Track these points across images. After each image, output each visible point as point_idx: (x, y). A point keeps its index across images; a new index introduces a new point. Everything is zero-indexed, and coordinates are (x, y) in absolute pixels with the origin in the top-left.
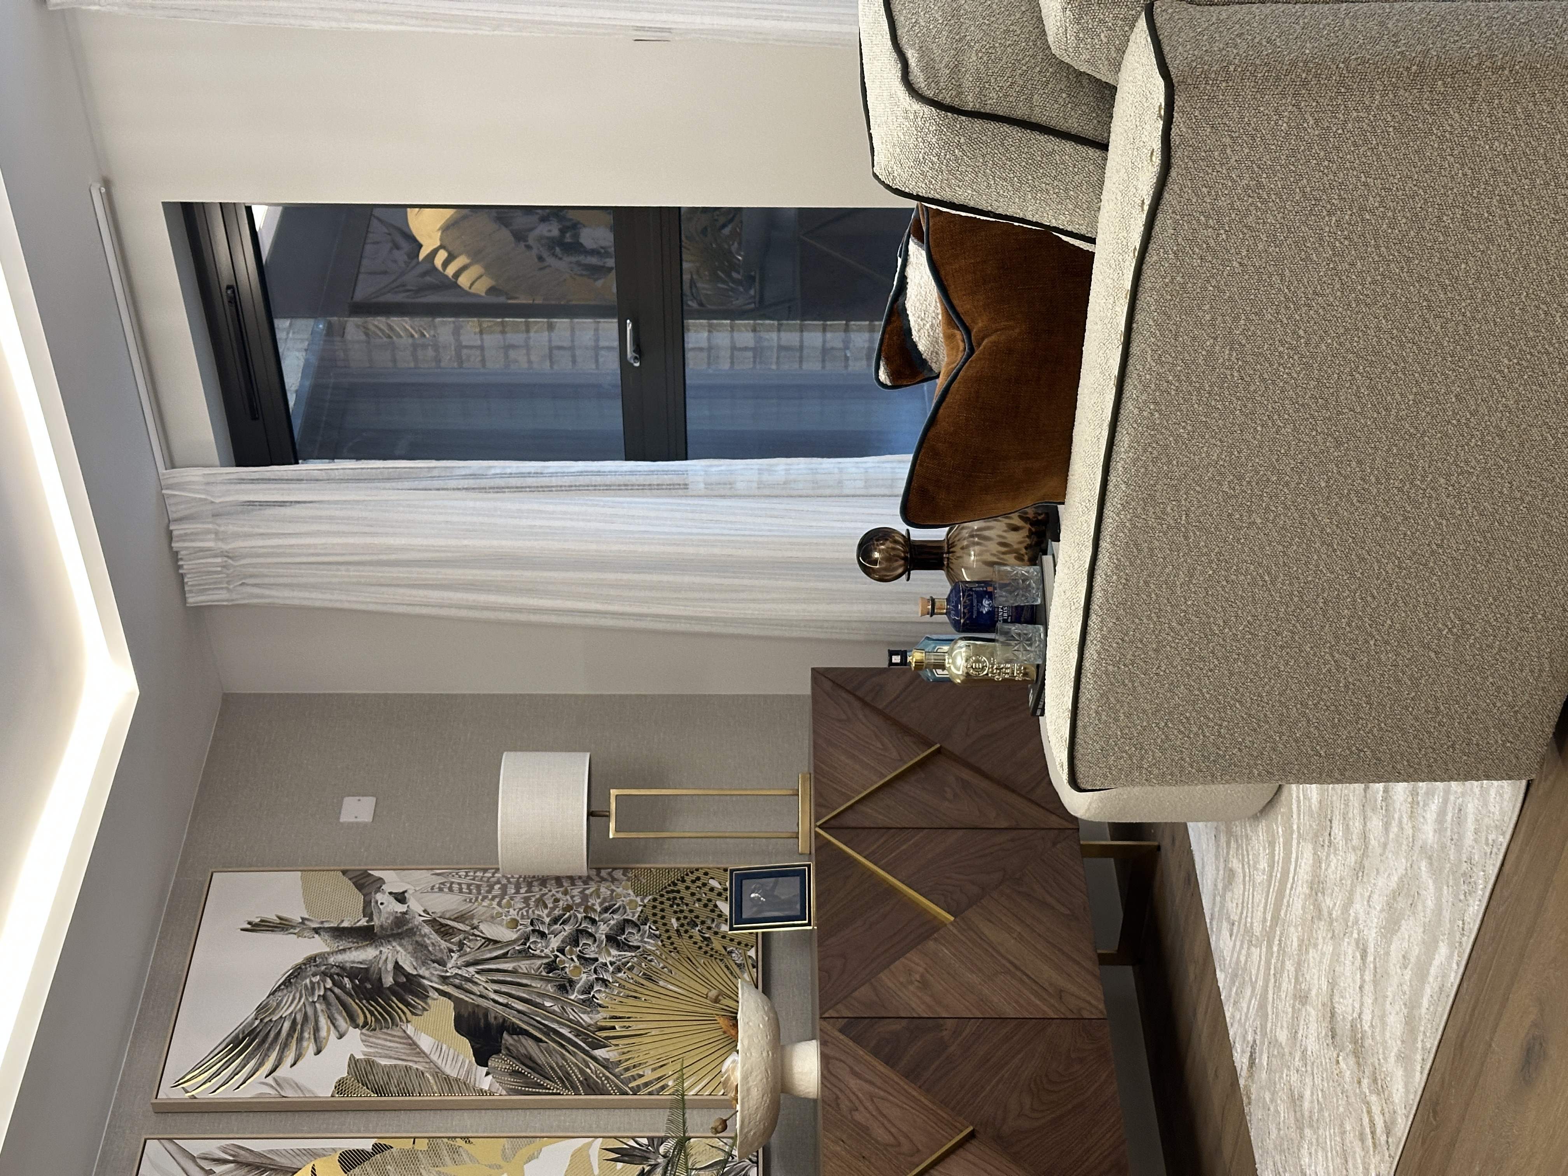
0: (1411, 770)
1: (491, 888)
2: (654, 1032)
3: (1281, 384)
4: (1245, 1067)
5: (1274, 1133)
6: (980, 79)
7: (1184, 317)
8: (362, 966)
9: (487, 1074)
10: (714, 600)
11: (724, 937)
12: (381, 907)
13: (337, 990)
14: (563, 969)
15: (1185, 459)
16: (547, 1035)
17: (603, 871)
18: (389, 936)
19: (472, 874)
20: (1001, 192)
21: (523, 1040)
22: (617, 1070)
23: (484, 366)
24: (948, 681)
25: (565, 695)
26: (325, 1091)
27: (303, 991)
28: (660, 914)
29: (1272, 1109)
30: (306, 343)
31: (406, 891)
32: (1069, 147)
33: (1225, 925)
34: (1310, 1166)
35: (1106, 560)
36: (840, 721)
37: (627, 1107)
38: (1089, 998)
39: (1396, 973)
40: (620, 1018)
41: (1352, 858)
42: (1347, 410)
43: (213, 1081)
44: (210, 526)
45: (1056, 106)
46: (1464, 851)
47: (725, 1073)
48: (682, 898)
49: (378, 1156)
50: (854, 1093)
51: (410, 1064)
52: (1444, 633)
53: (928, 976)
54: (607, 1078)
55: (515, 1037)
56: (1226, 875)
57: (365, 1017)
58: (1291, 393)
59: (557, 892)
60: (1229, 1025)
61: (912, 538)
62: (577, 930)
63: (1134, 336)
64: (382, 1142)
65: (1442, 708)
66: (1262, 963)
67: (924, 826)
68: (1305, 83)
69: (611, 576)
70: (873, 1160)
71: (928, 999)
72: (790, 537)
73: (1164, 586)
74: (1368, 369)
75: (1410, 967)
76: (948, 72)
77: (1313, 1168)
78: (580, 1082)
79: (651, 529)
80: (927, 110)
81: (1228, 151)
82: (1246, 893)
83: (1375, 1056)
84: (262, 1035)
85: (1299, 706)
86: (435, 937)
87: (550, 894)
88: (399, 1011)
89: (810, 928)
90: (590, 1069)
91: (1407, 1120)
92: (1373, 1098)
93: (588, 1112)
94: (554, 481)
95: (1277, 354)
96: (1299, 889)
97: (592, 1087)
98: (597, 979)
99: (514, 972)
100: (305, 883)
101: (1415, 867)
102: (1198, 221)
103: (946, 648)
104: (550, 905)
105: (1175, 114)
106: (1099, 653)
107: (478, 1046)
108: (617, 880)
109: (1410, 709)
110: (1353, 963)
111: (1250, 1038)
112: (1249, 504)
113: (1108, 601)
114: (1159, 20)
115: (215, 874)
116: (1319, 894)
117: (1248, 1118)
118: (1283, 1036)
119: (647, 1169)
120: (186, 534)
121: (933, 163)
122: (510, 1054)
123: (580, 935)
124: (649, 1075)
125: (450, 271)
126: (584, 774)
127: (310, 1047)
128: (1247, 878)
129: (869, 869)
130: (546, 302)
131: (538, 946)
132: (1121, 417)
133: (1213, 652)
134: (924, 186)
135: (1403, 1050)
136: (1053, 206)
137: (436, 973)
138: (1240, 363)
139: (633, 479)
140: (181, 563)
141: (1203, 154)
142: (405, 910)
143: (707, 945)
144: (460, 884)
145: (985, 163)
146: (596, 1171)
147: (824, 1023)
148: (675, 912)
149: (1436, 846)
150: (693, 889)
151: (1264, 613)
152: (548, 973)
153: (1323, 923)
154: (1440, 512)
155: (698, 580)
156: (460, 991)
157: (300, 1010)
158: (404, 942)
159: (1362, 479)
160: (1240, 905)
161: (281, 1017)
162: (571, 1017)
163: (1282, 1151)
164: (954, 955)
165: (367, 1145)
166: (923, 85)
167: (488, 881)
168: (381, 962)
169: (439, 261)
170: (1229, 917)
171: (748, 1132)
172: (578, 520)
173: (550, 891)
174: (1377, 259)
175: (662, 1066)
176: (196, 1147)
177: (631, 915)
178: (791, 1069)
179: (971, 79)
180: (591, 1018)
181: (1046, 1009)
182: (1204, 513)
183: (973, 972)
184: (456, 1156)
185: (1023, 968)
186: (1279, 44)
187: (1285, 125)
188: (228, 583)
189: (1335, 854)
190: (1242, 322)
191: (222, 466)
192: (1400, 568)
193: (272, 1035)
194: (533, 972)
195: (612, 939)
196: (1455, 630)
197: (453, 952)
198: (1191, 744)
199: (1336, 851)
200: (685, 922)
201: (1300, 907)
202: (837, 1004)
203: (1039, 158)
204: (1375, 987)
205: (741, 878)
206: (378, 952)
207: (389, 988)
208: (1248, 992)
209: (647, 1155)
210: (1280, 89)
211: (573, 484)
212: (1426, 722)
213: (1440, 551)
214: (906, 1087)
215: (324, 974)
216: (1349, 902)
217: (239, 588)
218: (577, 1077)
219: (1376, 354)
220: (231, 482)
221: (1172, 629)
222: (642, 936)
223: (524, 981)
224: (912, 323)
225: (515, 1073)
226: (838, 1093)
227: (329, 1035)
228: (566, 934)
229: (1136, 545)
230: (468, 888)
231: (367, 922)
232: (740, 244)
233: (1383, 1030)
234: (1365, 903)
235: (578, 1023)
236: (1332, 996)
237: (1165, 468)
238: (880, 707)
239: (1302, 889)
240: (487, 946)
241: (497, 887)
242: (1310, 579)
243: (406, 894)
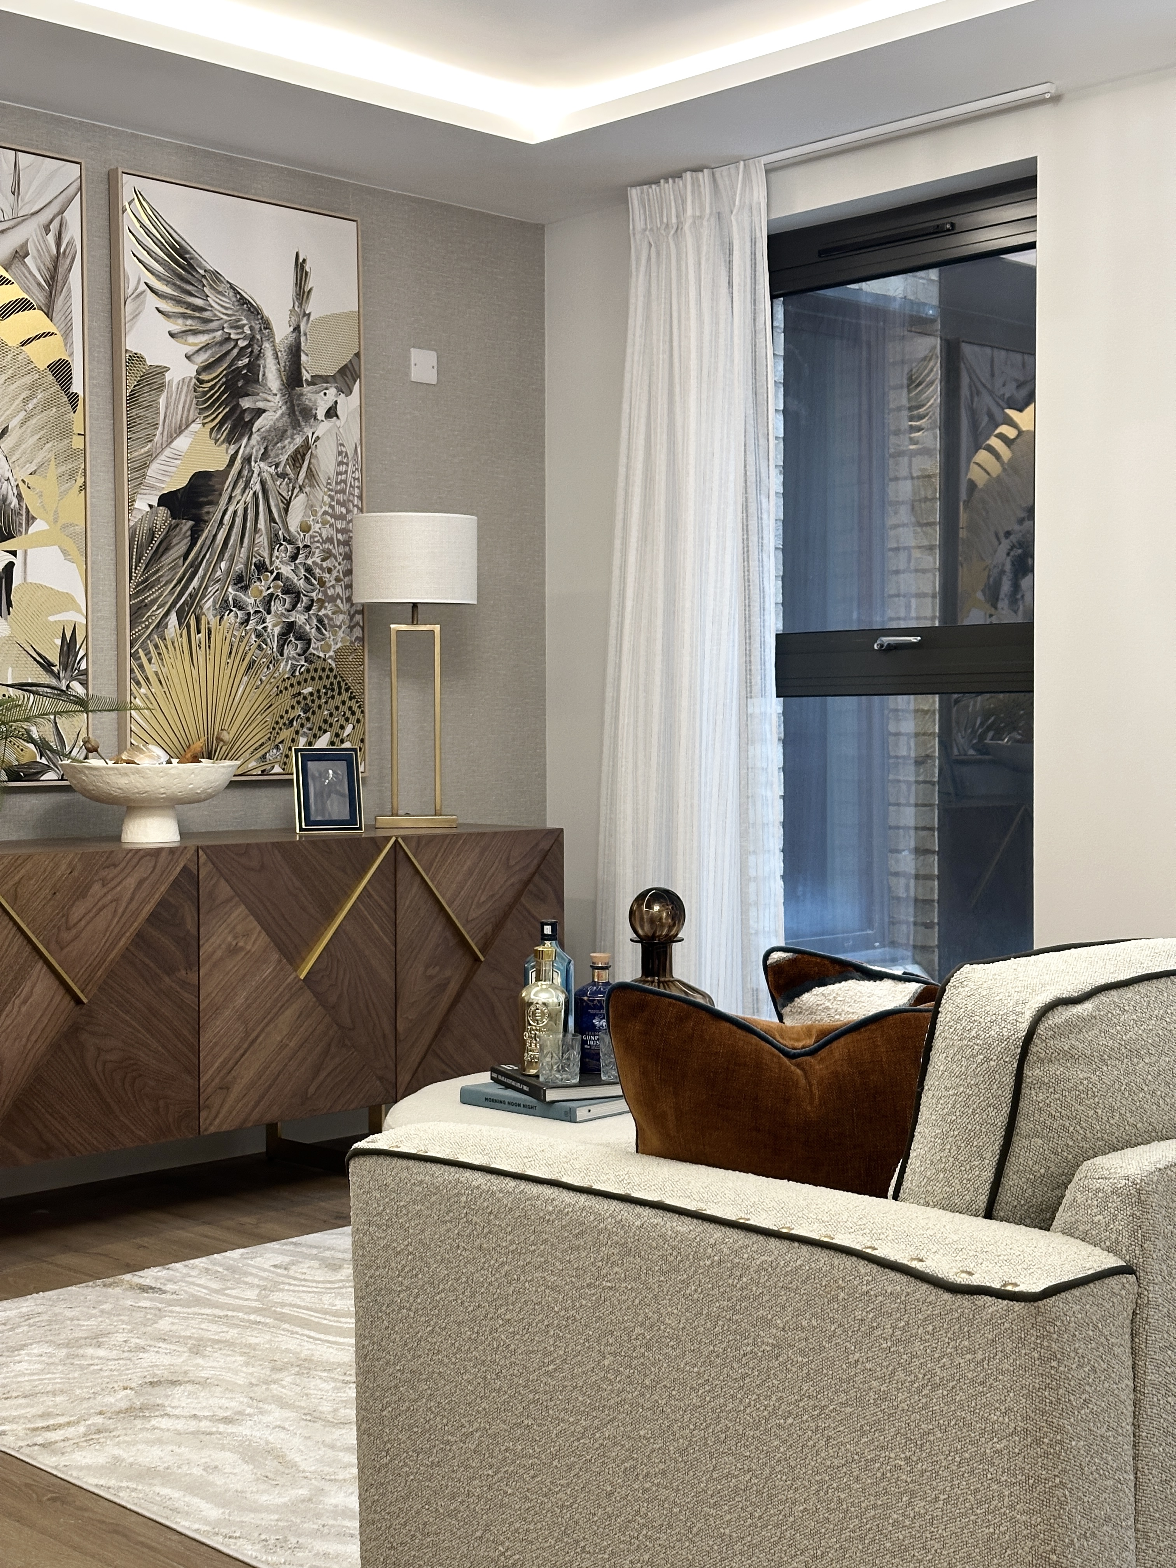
0: (369, 1503)
1: (342, 504)
2: (195, 672)
3: (739, 1396)
4: (142, 1281)
5: (69, 1313)
6: (1058, 1082)
7: (805, 1298)
8: (261, 376)
9: (151, 506)
10: (636, 727)
11: (293, 740)
12: (322, 393)
13: (236, 351)
14: (259, 579)
15: (665, 1290)
16: (191, 565)
17: (360, 616)
18: (292, 402)
19: (357, 484)
20: (941, 1102)
21: (186, 541)
22: (156, 636)
23: (891, 480)
24: (525, 983)
25: (544, 573)
26: (132, 343)
27: (234, 318)
28: (316, 676)
29: (94, 1311)
30: (912, 298)
31: (338, 418)
32: (988, 1175)
33: (287, 1259)
34: (28, 1355)
35: (568, 1200)
36: (508, 859)
37: (119, 647)
38: (221, 1116)
39: (201, 1458)
40: (209, 638)
41: (326, 1408)
42: (714, 1463)
43: (141, 229)
44: (708, 211)
45: (1031, 1163)
46: (309, 1541)
47: (148, 749)
48: (333, 697)
49: (66, 399)
50: (120, 882)
51: (160, 428)
52: (500, 1548)
53: (243, 954)
54: (147, 627)
55: (189, 533)
56: (336, 1262)
57: (208, 381)
58: (731, 1405)
59: (338, 571)
60: (187, 1263)
61: (674, 944)
62: (299, 593)
63: (786, 1243)
64: (80, 403)
65: (429, 1540)
66: (242, 1302)
67: (399, 947)
68: (1038, 1442)
69: (659, 621)
70: (51, 903)
71: (219, 953)
72: (699, 806)
73: (542, 1259)
74: (755, 1488)
75: (204, 1474)
76: (1066, 1048)
77: (26, 1358)
78: (143, 600)
79: (707, 661)
80: (1024, 1026)
81: (969, 1356)
82: (314, 1284)
83: (124, 1432)
84: (189, 277)
85: (429, 1392)
86: (291, 449)
87: (337, 564)
88: (214, 416)
89: (298, 831)
90: (157, 609)
91: (52, 1467)
92: (82, 1429)
93: (114, 609)
94: (754, 564)
95: (769, 1393)
96: (307, 1346)
97: (138, 612)
98: (249, 614)
99: (256, 530)
100: (347, 315)
101: (304, 1482)
102: (899, 1319)
103: (558, 980)
104: (325, 564)
105: (1005, 1302)
106: (478, 1187)
107: (179, 496)
108: (351, 631)
109: (427, 1507)
110: (220, 1408)
111: (169, 1287)
112: (623, 1354)
113: (528, 1199)
114: (1113, 1282)
115: (355, 223)
116: (297, 1369)
117: (91, 1284)
118: (164, 1325)
119: (55, 669)
120: (699, 186)
121: (970, 1030)
122: (171, 528)
123: (294, 595)
124: (150, 669)
125: (994, 442)
126: (452, 598)
127: (177, 326)
128: (329, 1285)
129: (353, 892)
130: (960, 542)
131: (282, 554)
132: (706, 1225)
133: (479, 1306)
134: (948, 1019)
135: (124, 1464)
136: (929, 1156)
137: (254, 451)
138: (760, 1354)
139: (756, 645)
140: (670, 180)
141: (966, 1329)
142: (319, 417)
143: (284, 724)
144: (346, 472)
145: (970, 1086)
146: (51, 619)
147: (194, 848)
148: (318, 691)
149: (321, 1506)
150: (345, 708)
151: (518, 1362)
152: (255, 564)
153: (268, 1373)
154: (616, 1553)
155: (656, 710)
156: (236, 475)
157: (215, 315)
158: (286, 418)
159: (648, 1473)
160: (303, 1277)
161: (208, 296)
162: (210, 589)
163: (50, 1322)
164: (264, 980)
165: (77, 387)
166: (1050, 1022)
167: (349, 501)
168: (265, 395)
169: (1004, 429)
170: (294, 1264)
171: (85, 775)
172: (716, 587)
173: (339, 564)
174: (863, 1505)
175: (160, 681)
176: (73, 215)
177: (315, 646)
178: (148, 816)
179: (1058, 1073)
180: (209, 609)
181: (210, 1072)
182: (613, 1306)
183: (247, 999)
184: (66, 477)
185: (251, 1049)
186: (1083, 1412)
187: (996, 1418)
188: (651, 230)
189: (334, 1388)
190: (800, 1359)
191: (768, 221)
192: (563, 1506)
193: (189, 288)
194: (256, 549)
195: (290, 627)
196: (502, 1558)
197: (276, 468)
198: (392, 1279)
199: (338, 1389)
200: (308, 701)
201: (289, 1346)
202: (213, 864)
203: (975, 1143)
204: (192, 1433)
205: (349, 759)
206: (275, 392)
207: (238, 404)
208: (214, 1285)
209: (69, 669)
210: (1032, 1415)
211: (751, 583)
212: (415, 1522)
213: (578, 1550)
214: (128, 934)
215: (252, 338)
216: (282, 1403)
217: (646, 241)
218: (148, 596)
219: (770, 1497)
220: (752, 231)
221: (503, 1264)
222: (294, 658)
223: (246, 541)
224: (831, 987)
225: (152, 534)
226: (121, 866)
227: (190, 345)
228: (295, 581)
229: (582, 1233)
230: (342, 481)
231: (306, 380)
232: (1018, 741)
233: (147, 1442)
234: (278, 1423)
235: (203, 596)
236: (193, 1382)
237: (657, 1268)
238: (523, 899)
239: (307, 1348)
240: (282, 502)
241: (344, 510)
242: (551, 1412)
243: (335, 418)
